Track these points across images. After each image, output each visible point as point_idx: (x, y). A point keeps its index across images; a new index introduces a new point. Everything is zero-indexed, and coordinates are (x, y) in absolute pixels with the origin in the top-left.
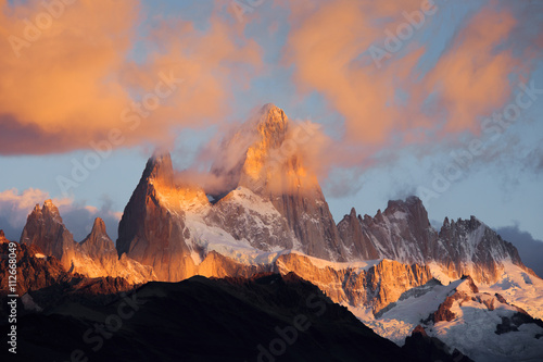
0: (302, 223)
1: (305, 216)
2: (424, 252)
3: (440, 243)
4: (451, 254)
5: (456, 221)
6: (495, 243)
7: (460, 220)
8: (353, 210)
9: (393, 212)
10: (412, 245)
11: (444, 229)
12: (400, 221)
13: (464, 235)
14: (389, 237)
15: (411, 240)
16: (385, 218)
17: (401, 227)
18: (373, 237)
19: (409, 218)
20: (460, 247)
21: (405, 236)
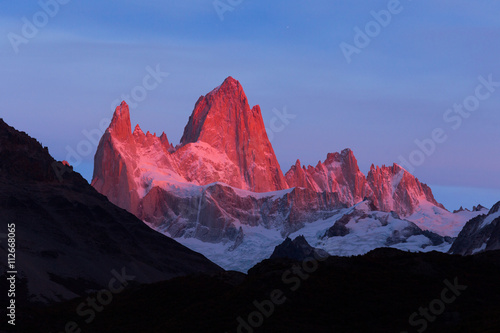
0: (250, 169)
1: (254, 164)
2: (354, 192)
3: (367, 185)
4: (376, 193)
5: (380, 167)
6: (412, 185)
7: (384, 167)
8: (298, 161)
9: (330, 163)
10: (345, 187)
11: (370, 174)
12: (336, 169)
13: (387, 178)
14: (326, 182)
15: (344, 184)
16: (324, 168)
17: (336, 174)
18: (314, 183)
19: (343, 166)
20: (383, 188)
21: (340, 181)
